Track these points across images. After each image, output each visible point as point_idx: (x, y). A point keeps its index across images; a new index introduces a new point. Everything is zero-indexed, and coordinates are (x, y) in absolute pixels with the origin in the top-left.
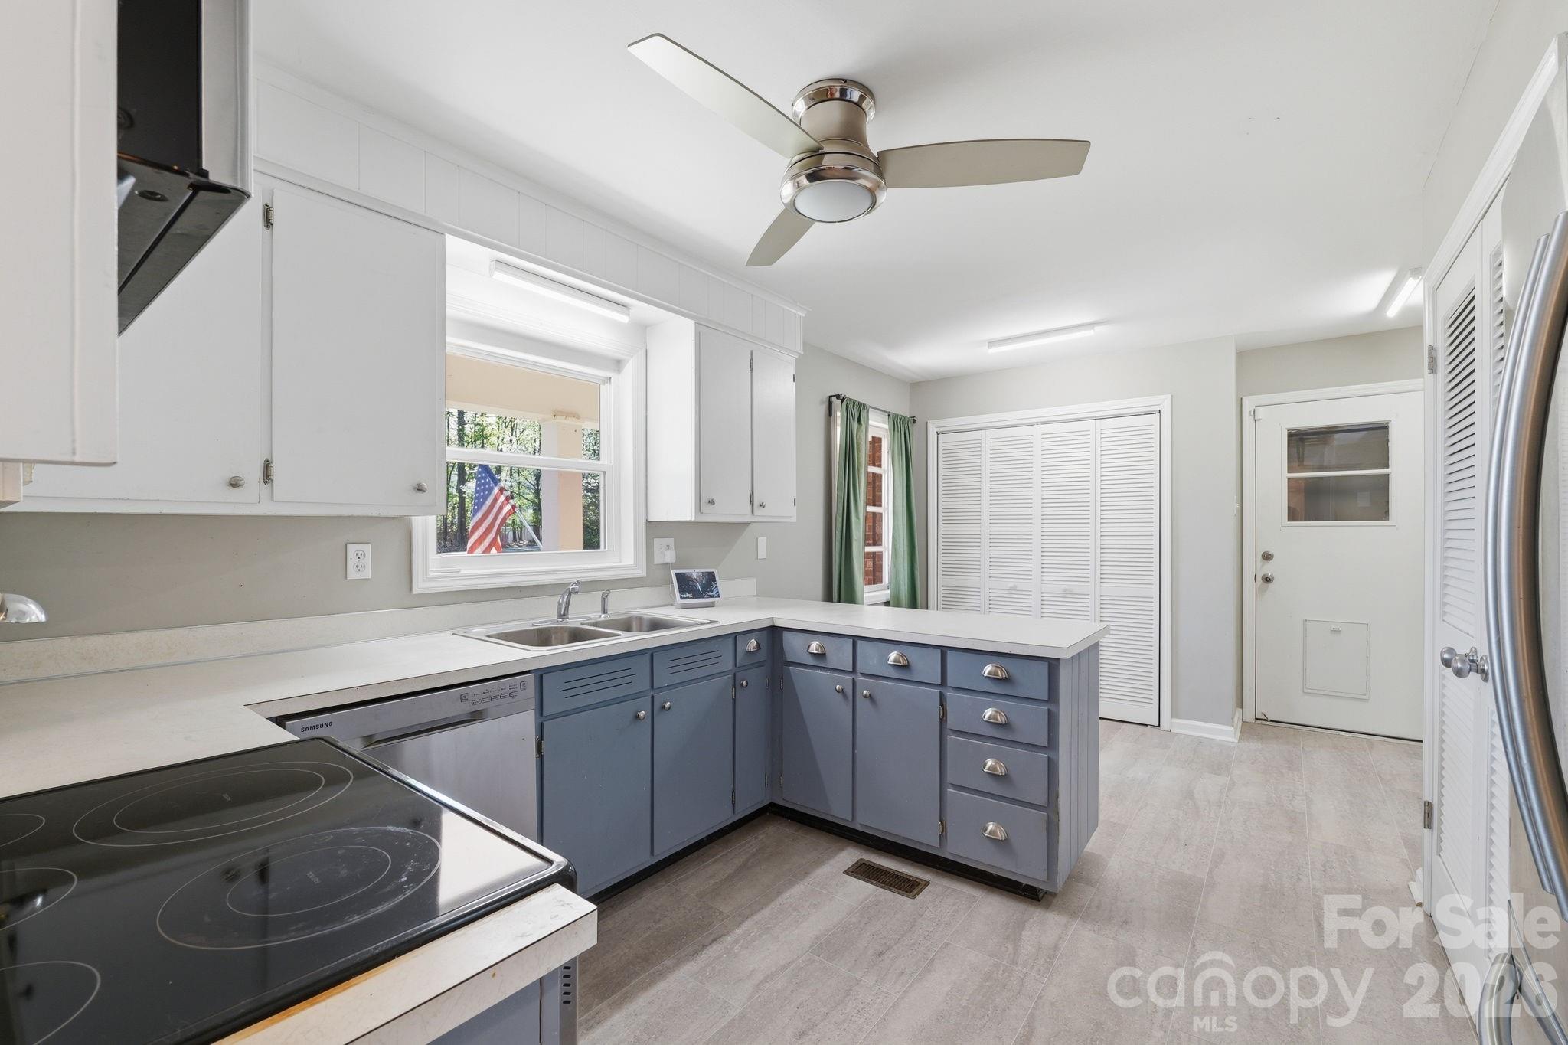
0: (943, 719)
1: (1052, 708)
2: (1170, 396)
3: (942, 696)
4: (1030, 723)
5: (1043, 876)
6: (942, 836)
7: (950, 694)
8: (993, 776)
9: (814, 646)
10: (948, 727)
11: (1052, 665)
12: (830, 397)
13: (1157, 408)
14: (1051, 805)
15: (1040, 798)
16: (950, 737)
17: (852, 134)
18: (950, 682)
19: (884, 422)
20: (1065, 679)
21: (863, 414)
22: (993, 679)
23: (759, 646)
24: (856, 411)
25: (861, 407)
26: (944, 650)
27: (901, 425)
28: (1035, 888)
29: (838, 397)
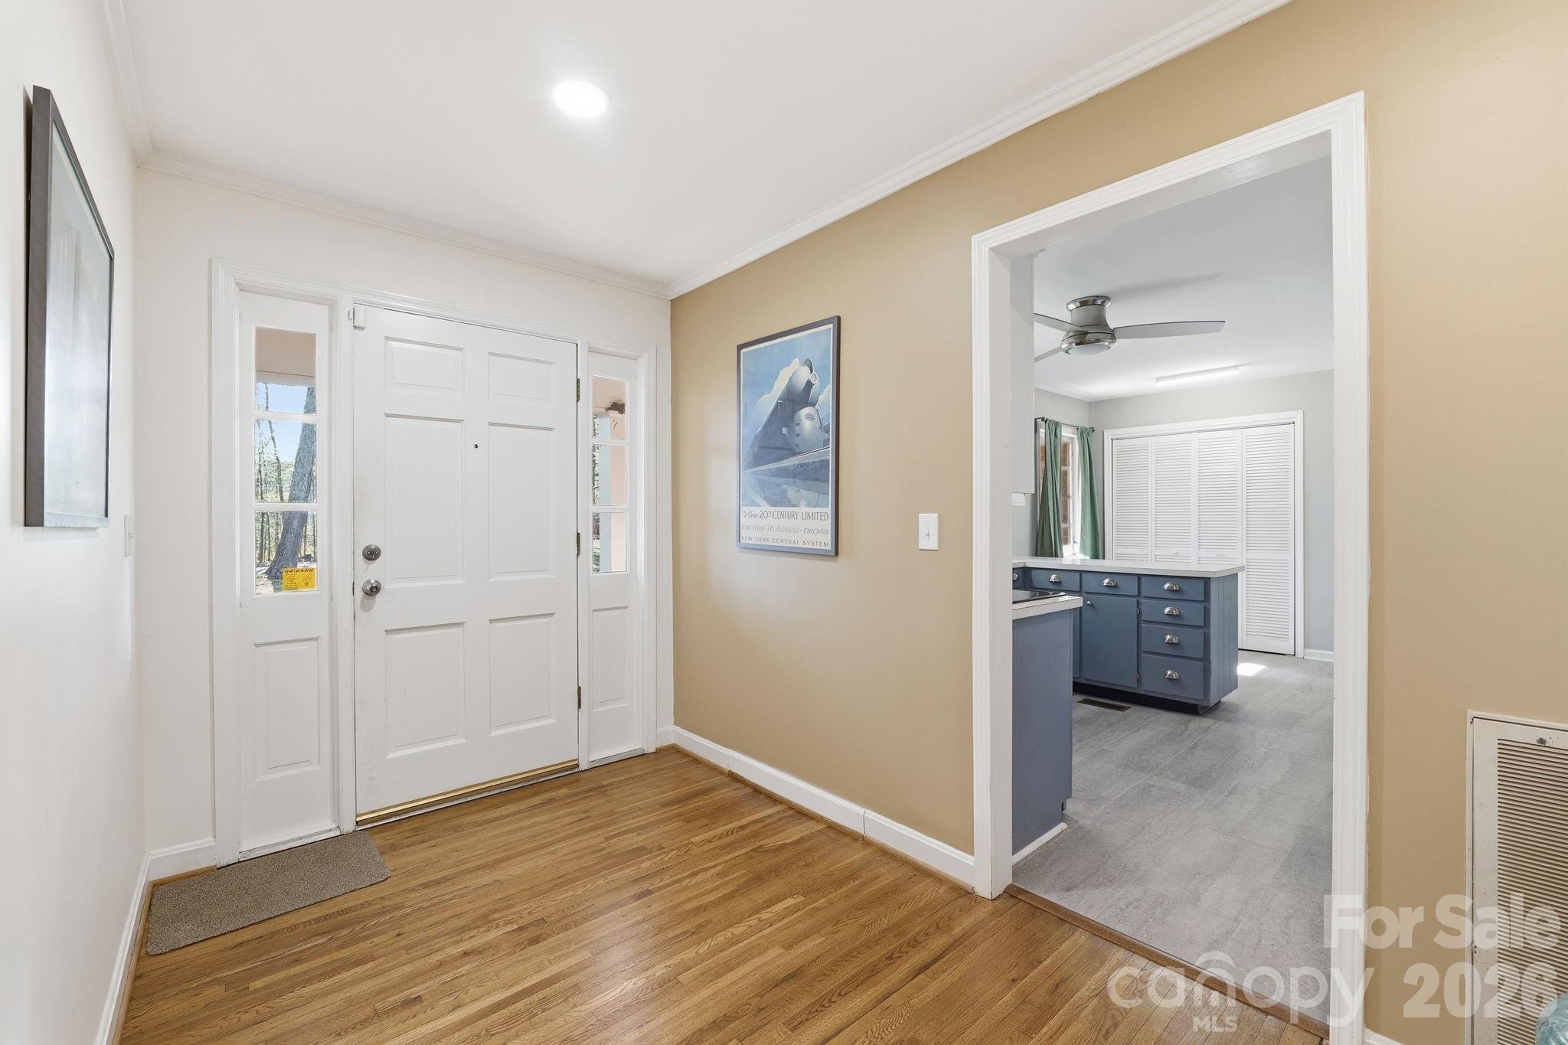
0: (1139, 615)
1: (1207, 605)
2: (1302, 411)
3: (1138, 603)
4: (1193, 615)
5: (1202, 698)
6: (1139, 681)
7: (1143, 601)
8: (1171, 644)
9: (1053, 578)
10: (1143, 619)
11: (1206, 581)
12: (1036, 419)
13: (1291, 421)
14: (1206, 659)
15: (1201, 655)
16: (1143, 625)
17: (1100, 323)
18: (1143, 594)
19: (1073, 434)
20: (1214, 590)
21: (1058, 429)
22: (1170, 590)
23: (1018, 578)
24: (1054, 427)
25: (1057, 424)
26: (1139, 576)
27: (1085, 434)
28: (1196, 705)
29: (1043, 419)
